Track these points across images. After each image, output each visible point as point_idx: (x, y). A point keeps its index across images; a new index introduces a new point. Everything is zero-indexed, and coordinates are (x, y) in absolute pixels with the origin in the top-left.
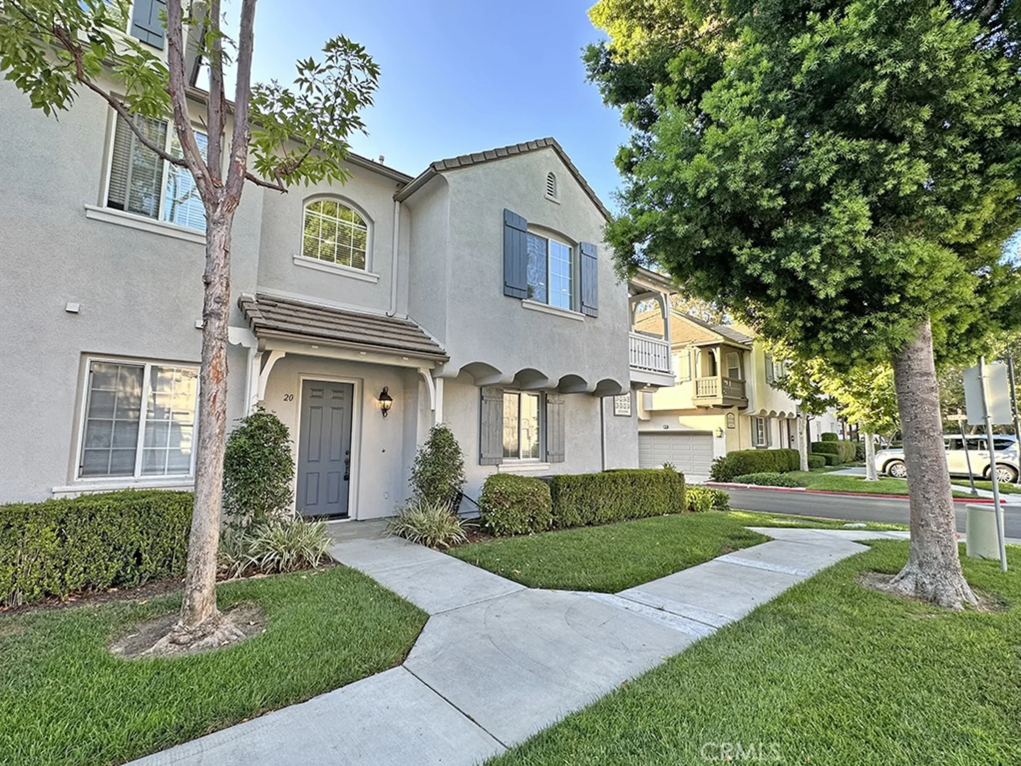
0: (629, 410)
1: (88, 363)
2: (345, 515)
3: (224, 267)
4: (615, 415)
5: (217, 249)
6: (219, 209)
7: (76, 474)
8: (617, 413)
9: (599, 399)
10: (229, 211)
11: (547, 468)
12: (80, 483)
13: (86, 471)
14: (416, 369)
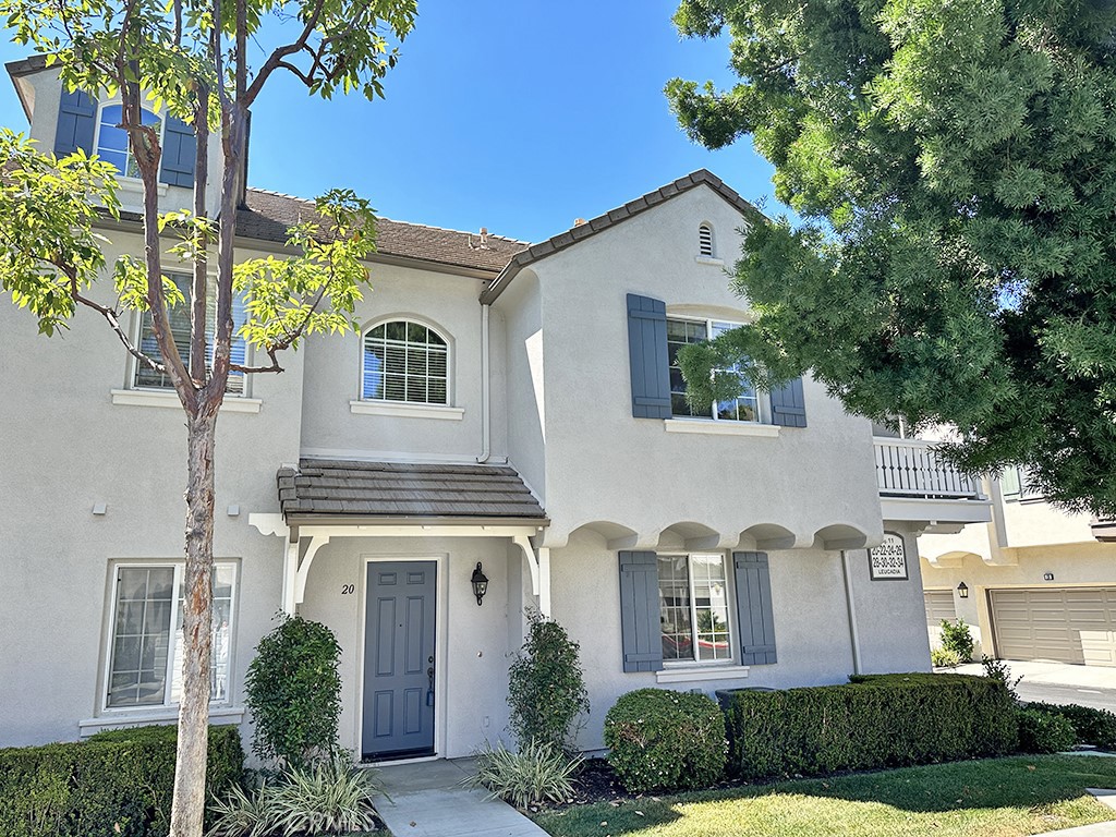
0: (903, 569)
1: (116, 569)
2: (430, 751)
3: (206, 478)
4: (872, 579)
5: (198, 461)
6: (200, 415)
7: (104, 705)
8: (875, 576)
9: (838, 554)
10: (210, 415)
11: (745, 674)
12: (107, 715)
13: (112, 702)
14: (510, 538)
